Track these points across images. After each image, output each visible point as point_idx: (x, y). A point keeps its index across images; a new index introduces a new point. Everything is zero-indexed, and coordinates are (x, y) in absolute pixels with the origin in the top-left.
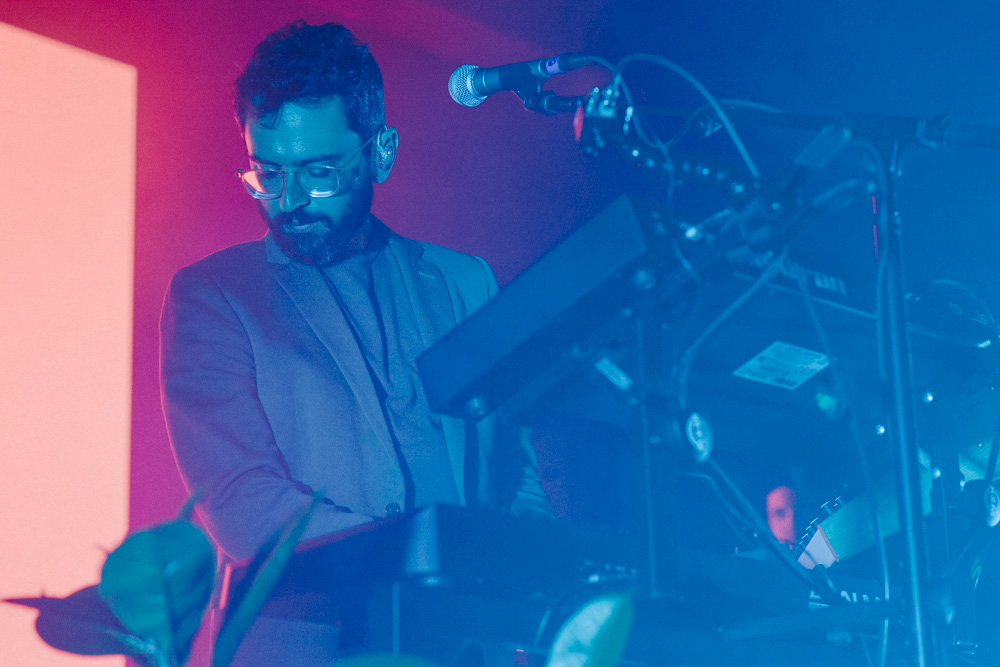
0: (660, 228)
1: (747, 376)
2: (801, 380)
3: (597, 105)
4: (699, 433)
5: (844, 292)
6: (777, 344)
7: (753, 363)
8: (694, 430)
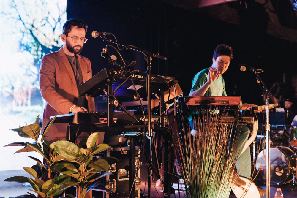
0: (110, 73)
1: (129, 89)
2: (138, 89)
4: (116, 103)
6: (133, 85)
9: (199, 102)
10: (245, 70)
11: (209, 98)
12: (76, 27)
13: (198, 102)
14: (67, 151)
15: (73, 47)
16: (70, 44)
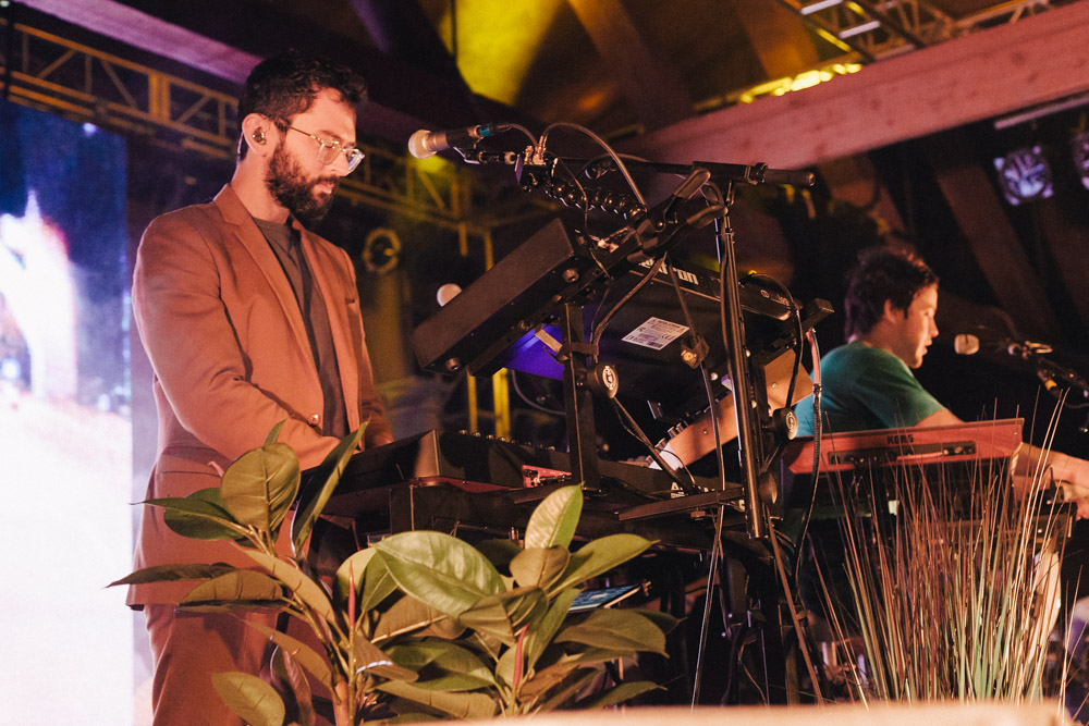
0: (582, 240)
1: (631, 341)
2: (665, 343)
3: (532, 157)
4: (610, 379)
5: (696, 282)
6: (653, 318)
7: (636, 333)
8: (607, 376)
9: (847, 459)
10: (975, 350)
11: (885, 437)
12: (334, 94)
13: (842, 456)
14: (441, 577)
15: (309, 180)
16: (297, 169)
